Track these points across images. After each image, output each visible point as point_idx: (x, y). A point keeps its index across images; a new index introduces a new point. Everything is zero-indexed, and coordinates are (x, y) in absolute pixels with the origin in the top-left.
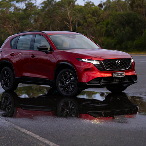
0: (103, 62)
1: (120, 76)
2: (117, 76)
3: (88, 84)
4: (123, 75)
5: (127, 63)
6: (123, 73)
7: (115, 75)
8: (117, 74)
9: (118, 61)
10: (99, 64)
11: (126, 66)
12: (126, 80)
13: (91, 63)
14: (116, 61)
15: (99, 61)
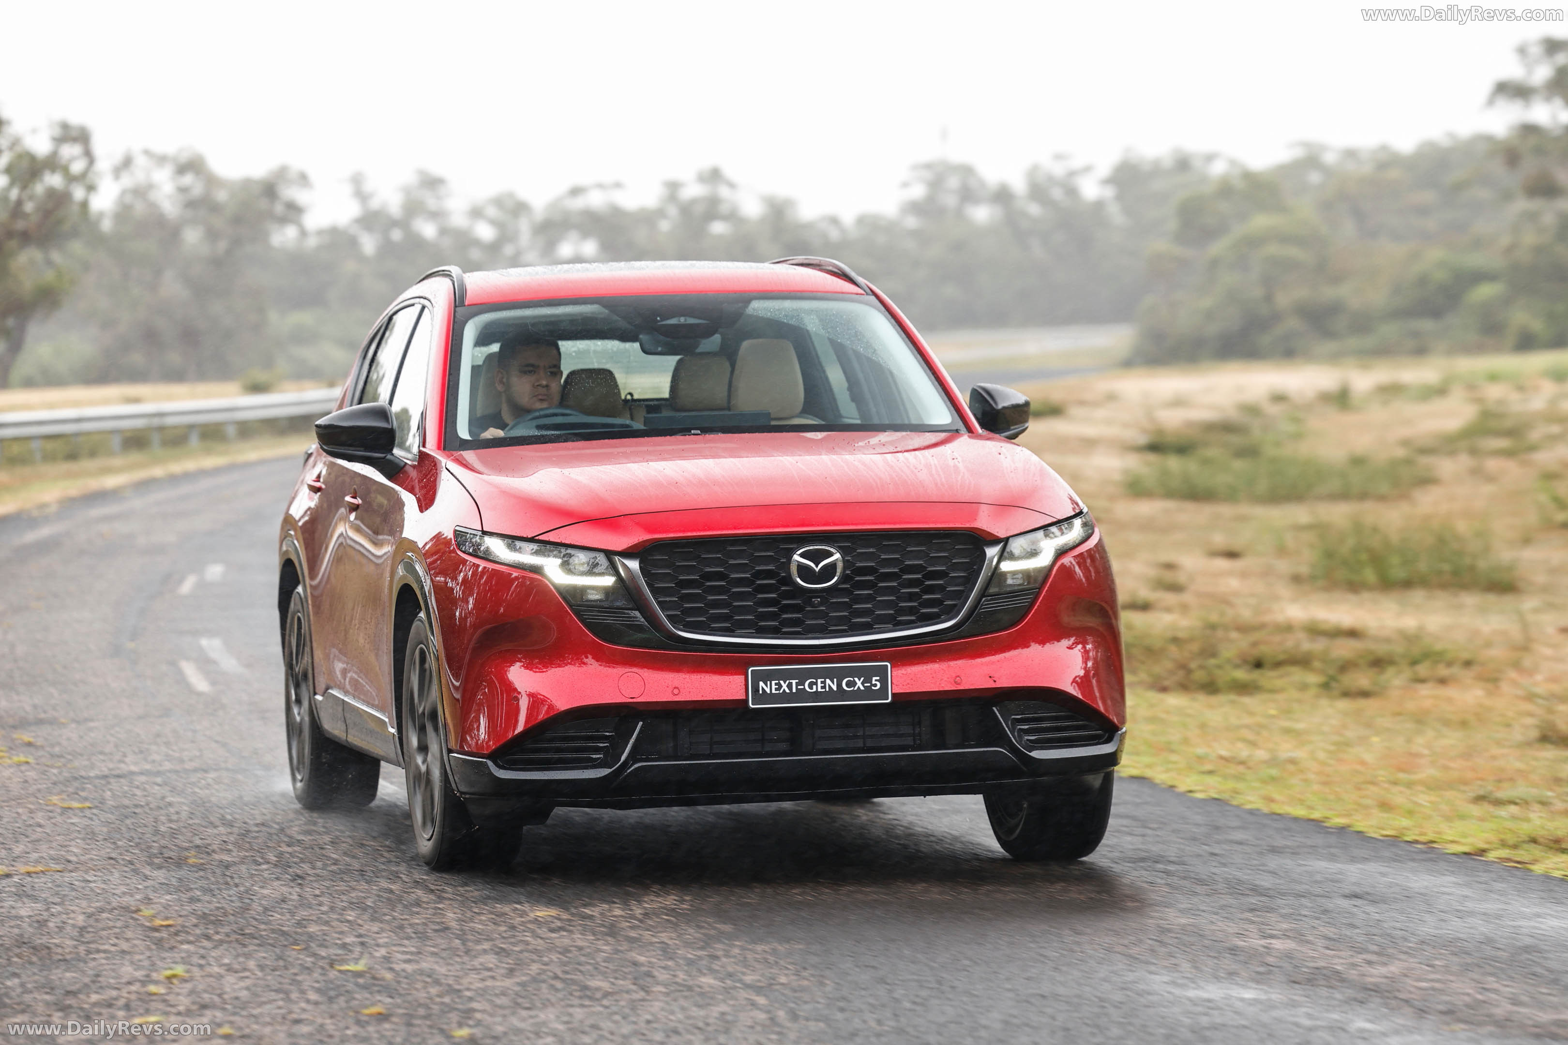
0: (634, 565)
1: (841, 694)
2: (801, 695)
4: (869, 693)
5: (941, 575)
6: (867, 674)
7: (772, 688)
8: (802, 677)
9: (816, 557)
10: (609, 581)
11: (939, 602)
13: (537, 570)
14: (792, 551)
15: (609, 554)
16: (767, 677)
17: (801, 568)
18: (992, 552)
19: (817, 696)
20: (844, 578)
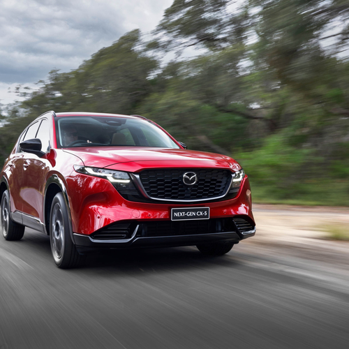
0: (138, 176)
1: (196, 217)
2: (186, 217)
3: (93, 240)
4: (203, 216)
5: (220, 182)
6: (203, 211)
7: (178, 215)
8: (186, 211)
9: (190, 175)
10: (128, 181)
11: (219, 190)
12: (220, 229)
13: (105, 177)
14: (183, 173)
15: (128, 173)
16: (176, 211)
17: (185, 178)
18: (233, 175)
19: (190, 217)
20: (197, 182)
